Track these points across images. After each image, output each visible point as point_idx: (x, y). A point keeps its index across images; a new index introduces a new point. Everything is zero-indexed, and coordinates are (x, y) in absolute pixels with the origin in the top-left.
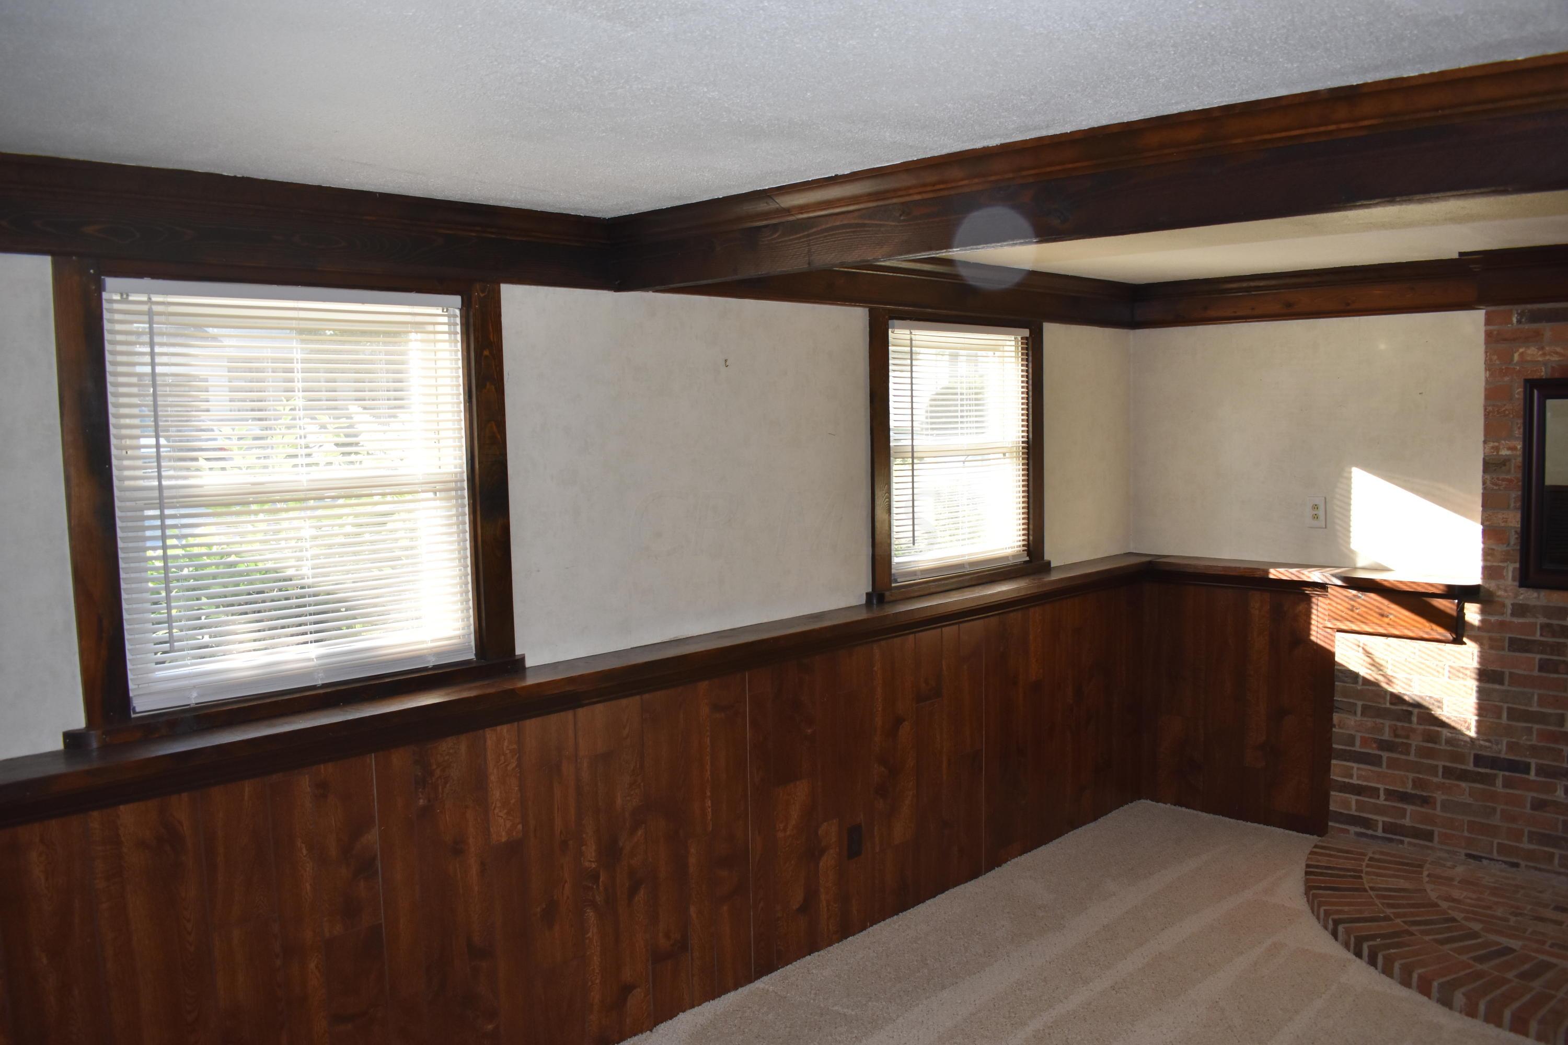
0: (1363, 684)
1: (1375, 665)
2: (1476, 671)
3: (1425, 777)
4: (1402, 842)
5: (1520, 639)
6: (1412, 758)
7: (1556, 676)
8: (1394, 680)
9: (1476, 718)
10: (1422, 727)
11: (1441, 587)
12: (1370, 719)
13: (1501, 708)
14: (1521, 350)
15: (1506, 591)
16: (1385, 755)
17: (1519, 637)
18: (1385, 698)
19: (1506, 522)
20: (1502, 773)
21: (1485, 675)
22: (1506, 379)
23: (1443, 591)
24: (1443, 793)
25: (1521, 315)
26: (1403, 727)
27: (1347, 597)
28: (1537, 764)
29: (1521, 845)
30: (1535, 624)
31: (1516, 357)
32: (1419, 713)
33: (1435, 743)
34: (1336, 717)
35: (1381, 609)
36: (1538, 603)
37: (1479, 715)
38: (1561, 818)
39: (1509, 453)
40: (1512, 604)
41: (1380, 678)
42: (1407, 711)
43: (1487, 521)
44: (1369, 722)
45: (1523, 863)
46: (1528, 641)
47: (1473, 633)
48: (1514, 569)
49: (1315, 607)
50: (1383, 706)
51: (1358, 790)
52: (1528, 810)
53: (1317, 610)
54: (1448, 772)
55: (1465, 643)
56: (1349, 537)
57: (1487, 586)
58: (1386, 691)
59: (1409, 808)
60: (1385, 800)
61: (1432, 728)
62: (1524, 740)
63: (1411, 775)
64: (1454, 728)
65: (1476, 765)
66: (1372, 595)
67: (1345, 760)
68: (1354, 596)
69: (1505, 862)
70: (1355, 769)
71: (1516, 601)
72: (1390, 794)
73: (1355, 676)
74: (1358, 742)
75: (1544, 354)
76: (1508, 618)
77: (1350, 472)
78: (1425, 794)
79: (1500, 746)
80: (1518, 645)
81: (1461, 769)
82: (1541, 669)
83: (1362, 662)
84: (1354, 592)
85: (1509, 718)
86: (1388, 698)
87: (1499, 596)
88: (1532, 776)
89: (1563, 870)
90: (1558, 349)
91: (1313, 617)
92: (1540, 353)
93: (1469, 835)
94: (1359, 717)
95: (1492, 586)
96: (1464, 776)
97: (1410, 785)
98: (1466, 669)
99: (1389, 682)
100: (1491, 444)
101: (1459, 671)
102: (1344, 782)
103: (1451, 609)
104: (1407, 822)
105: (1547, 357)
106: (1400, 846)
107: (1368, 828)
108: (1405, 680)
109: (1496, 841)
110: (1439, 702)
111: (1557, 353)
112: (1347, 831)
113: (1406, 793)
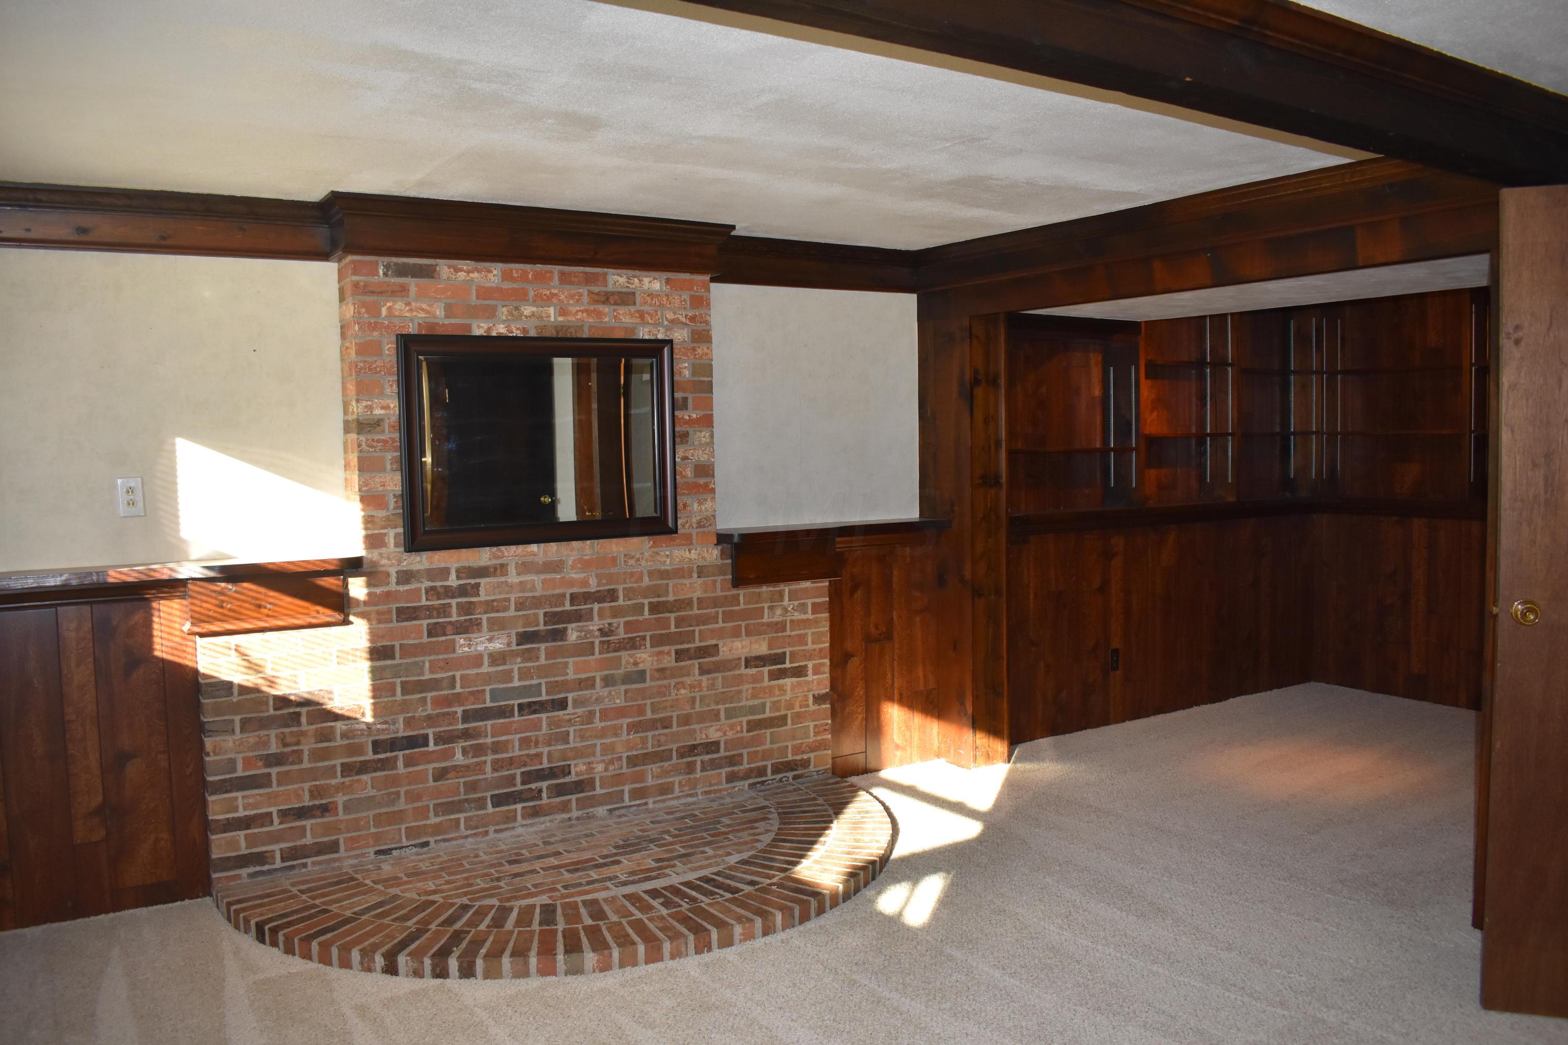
0: (240, 694)
1: (254, 667)
2: (368, 650)
3: (323, 782)
4: (305, 865)
5: (408, 607)
6: (306, 765)
7: (443, 638)
8: (277, 680)
9: (372, 701)
10: (313, 727)
11: (336, 562)
12: (252, 734)
13: (394, 684)
14: (389, 304)
15: (389, 559)
16: (274, 771)
17: (406, 605)
18: (267, 703)
19: (384, 485)
20: (402, 753)
21: (378, 653)
22: (376, 333)
23: (336, 565)
24: (344, 794)
25: (387, 267)
26: (291, 732)
27: (214, 591)
28: (434, 734)
29: (429, 822)
30: (419, 590)
31: (384, 311)
32: (308, 712)
33: (330, 741)
34: (209, 743)
35: (257, 599)
36: (422, 568)
37: (374, 697)
38: (462, 780)
39: (382, 412)
40: (397, 572)
41: (260, 681)
42: (295, 713)
43: (365, 486)
44: (251, 738)
45: (431, 840)
46: (414, 608)
47: (362, 609)
48: (396, 536)
49: (156, 613)
50: (266, 714)
51: (245, 823)
52: (431, 783)
53: (160, 617)
54: (347, 769)
55: (352, 623)
56: (178, 524)
57: (370, 556)
58: (267, 696)
59: (308, 823)
60: (280, 823)
61: (325, 725)
62: (420, 713)
63: (307, 786)
64: (349, 718)
65: (375, 752)
66: (245, 585)
67: (226, 792)
68: (223, 588)
69: (415, 846)
70: (240, 800)
71: (400, 568)
72: (285, 815)
73: (228, 686)
74: (240, 766)
75: (411, 310)
76: (393, 587)
77: (174, 445)
78: (324, 802)
79: (397, 725)
80: (407, 614)
81: (361, 762)
82: (430, 634)
83: (235, 667)
84: (223, 585)
85: (403, 694)
86: (271, 703)
87: (383, 566)
88: (432, 747)
89: (469, 832)
90: (424, 306)
91: (156, 626)
92: (407, 308)
93: (376, 830)
94: (238, 735)
95: (375, 555)
96: (364, 768)
97: (307, 796)
98: (356, 650)
99: (272, 683)
100: (365, 403)
101: (348, 653)
102: (228, 819)
103: (337, 586)
104: (308, 840)
105: (415, 314)
106: (304, 870)
107: (264, 864)
108: (290, 678)
109: (403, 827)
110: (331, 693)
111: (422, 310)
112: (238, 877)
113: (303, 807)
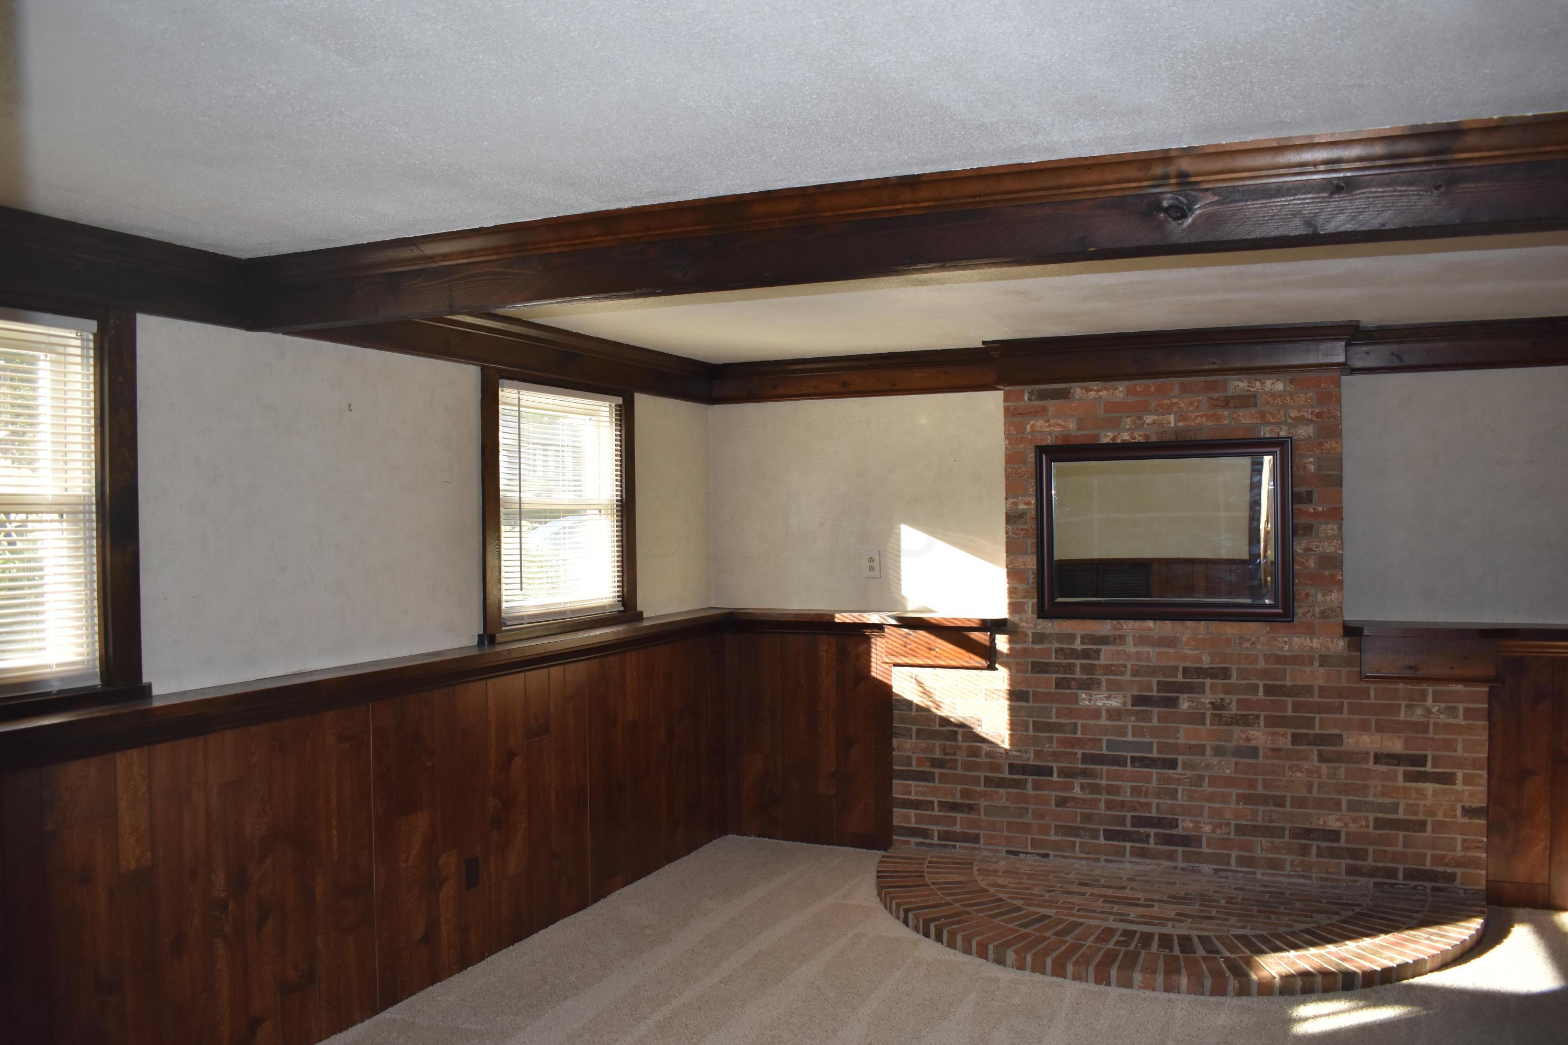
0: (917, 711)
1: (926, 693)
2: (1007, 692)
3: (971, 787)
4: (954, 847)
5: (1041, 662)
6: (959, 771)
7: (1068, 691)
8: (941, 705)
9: (1009, 732)
10: (966, 744)
11: (977, 622)
12: (923, 741)
13: (1028, 722)
14: (1032, 422)
15: (1027, 622)
16: (937, 771)
17: (1039, 660)
18: (934, 721)
19: (1025, 565)
20: (1031, 777)
21: (1015, 695)
22: (1021, 446)
23: (978, 624)
24: (985, 800)
25: (1031, 393)
26: (950, 745)
27: (901, 635)
28: (1058, 768)
29: (1050, 838)
30: (1050, 649)
31: (1028, 428)
32: (963, 733)
33: (977, 756)
34: (895, 742)
35: (929, 644)
36: (1053, 632)
37: (1011, 729)
38: (1079, 811)
39: (1025, 507)
40: (1033, 634)
41: (931, 704)
42: (953, 731)
43: (1011, 564)
44: (923, 744)
45: (1052, 853)
46: (1046, 663)
47: (1004, 660)
48: (1033, 604)
49: (874, 646)
50: (934, 728)
51: (916, 805)
52: (1053, 807)
53: (876, 649)
54: (989, 781)
55: (996, 669)
56: (900, 585)
57: (1012, 619)
58: (935, 715)
59: (959, 816)
60: (939, 811)
61: (974, 744)
62: (1047, 748)
63: (959, 787)
64: (992, 743)
65: (1010, 773)
66: (921, 632)
67: (905, 779)
68: (907, 633)
69: (1038, 854)
70: (913, 786)
71: (1035, 631)
72: (942, 805)
73: (909, 704)
74: (914, 762)
75: (1049, 426)
76: (1030, 645)
77: (899, 529)
78: (971, 802)
79: (1028, 755)
80: (1040, 668)
81: (999, 778)
82: (1057, 687)
83: (915, 691)
84: (906, 630)
85: (1034, 730)
86: (937, 721)
87: (1022, 627)
88: (1055, 778)
89: (1083, 855)
90: (1060, 422)
91: (873, 655)
92: (1047, 424)
93: (1008, 834)
94: (914, 740)
95: (1016, 619)
96: (1001, 783)
97: (959, 796)
98: (1000, 691)
99: (938, 707)
100: (1011, 500)
101: (993, 693)
102: (904, 799)
103: (985, 640)
104: (958, 828)
105: (1052, 428)
106: (953, 850)
107: (926, 838)
108: (951, 705)
109: (1029, 837)
110: (978, 721)
111: (1059, 425)
112: (909, 843)
113: (955, 803)
